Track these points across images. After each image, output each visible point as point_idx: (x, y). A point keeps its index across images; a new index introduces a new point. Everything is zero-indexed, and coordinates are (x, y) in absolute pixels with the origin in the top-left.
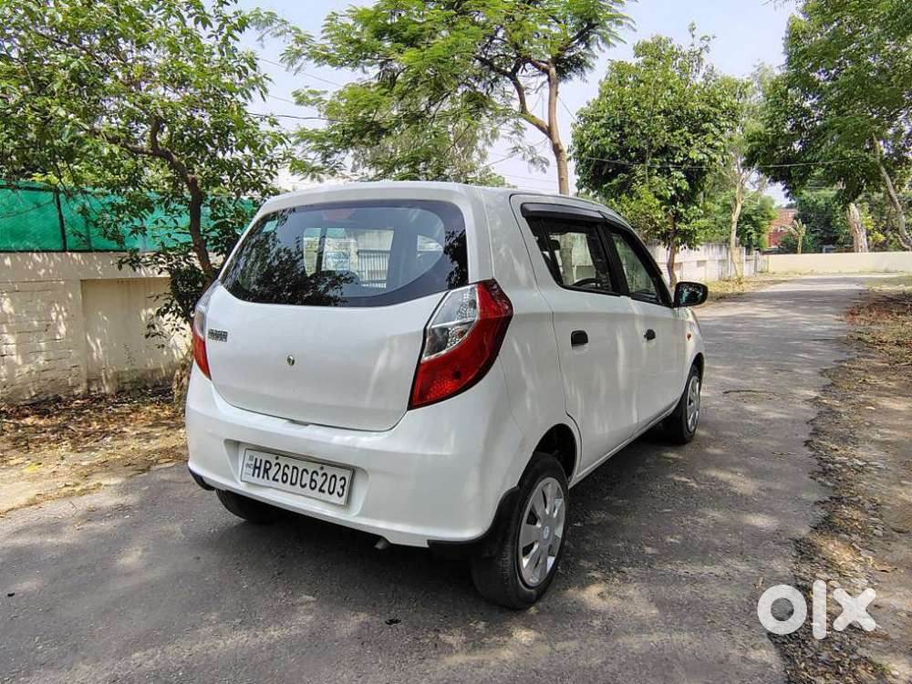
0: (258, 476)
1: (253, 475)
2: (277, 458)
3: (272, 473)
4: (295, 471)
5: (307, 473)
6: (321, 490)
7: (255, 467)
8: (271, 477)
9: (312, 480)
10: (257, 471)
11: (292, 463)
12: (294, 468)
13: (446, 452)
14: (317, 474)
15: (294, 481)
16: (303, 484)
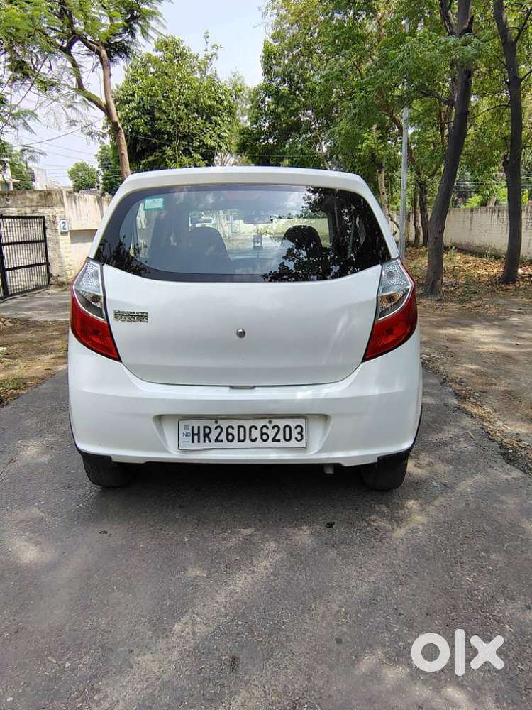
0: (199, 442)
1: (193, 442)
2: (216, 422)
3: (213, 436)
4: (242, 430)
5: (256, 428)
6: (274, 440)
7: (193, 435)
8: (213, 439)
9: (262, 434)
10: (196, 437)
11: (235, 423)
12: (239, 427)
13: (397, 388)
14: (267, 428)
15: (242, 438)
16: (253, 438)
